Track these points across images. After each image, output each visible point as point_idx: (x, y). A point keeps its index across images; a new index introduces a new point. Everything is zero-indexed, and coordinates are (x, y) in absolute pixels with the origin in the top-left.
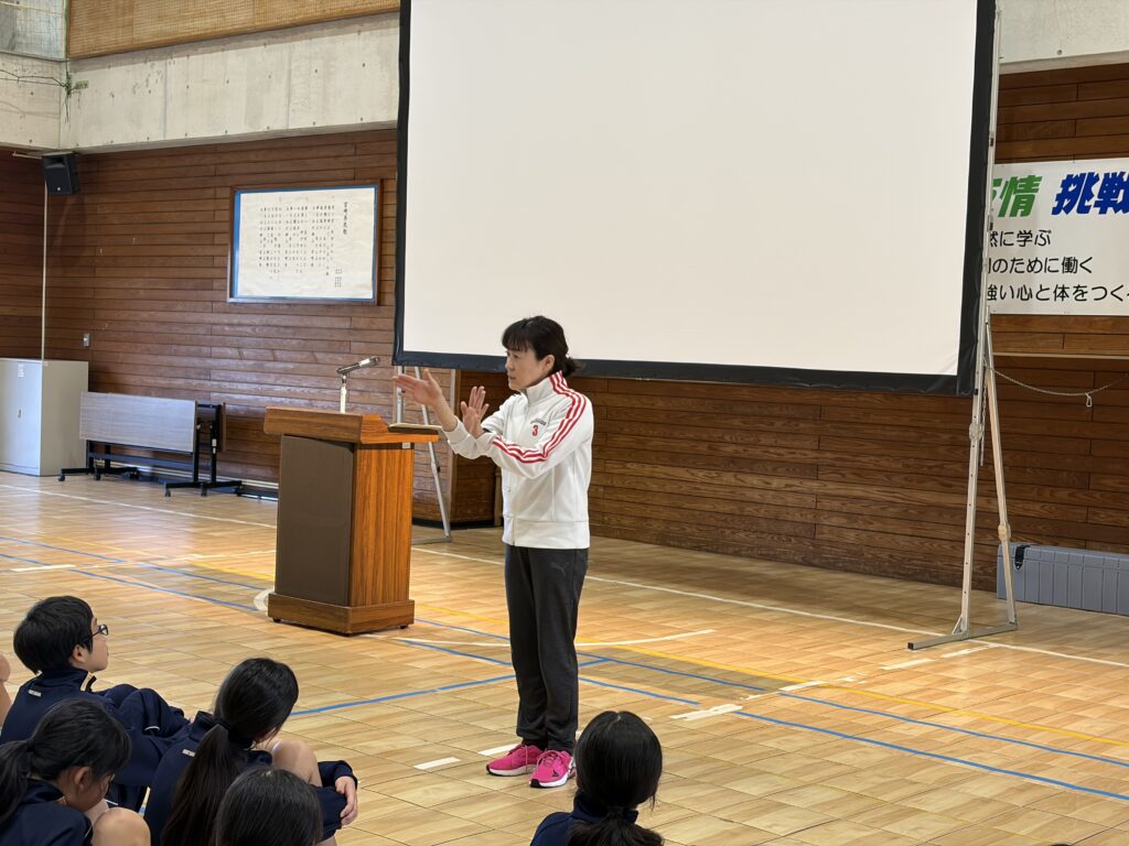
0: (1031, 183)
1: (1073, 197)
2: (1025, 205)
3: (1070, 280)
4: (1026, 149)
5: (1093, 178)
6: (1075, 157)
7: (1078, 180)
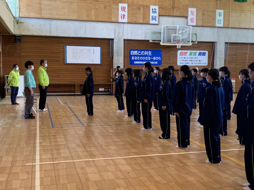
0: (196, 53)
1: (200, 54)
2: (195, 55)
3: (200, 62)
4: (195, 49)
5: (202, 53)
6: (200, 50)
7: (200, 53)
